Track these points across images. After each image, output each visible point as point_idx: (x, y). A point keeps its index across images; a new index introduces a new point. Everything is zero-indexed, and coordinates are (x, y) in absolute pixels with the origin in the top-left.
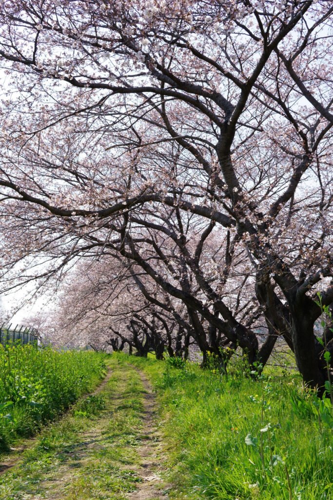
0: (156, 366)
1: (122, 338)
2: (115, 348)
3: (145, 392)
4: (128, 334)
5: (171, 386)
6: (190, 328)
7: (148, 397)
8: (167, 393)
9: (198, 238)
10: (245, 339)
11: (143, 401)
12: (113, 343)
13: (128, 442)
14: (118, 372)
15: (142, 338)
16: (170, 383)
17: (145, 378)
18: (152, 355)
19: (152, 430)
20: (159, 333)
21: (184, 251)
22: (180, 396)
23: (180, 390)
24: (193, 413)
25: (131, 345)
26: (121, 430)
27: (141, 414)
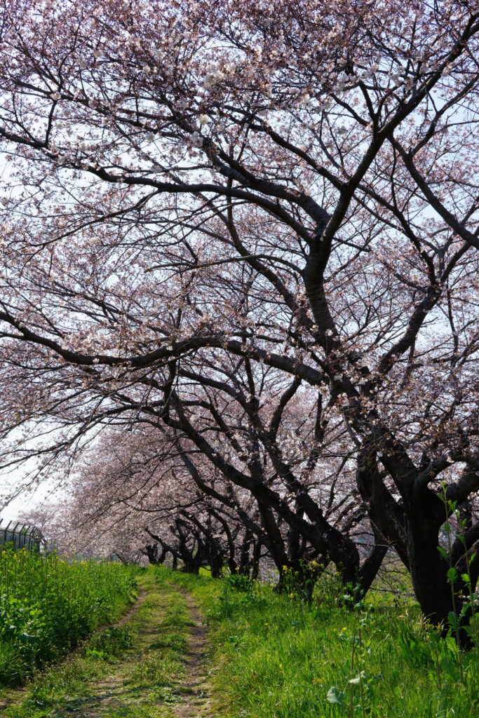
0: (211, 588)
1: (164, 545)
2: (152, 560)
3: (192, 625)
4: (171, 539)
5: (229, 616)
6: (263, 532)
7: (196, 632)
8: (223, 627)
9: (276, 403)
10: (341, 550)
11: (188, 638)
12: (150, 552)
13: (161, 698)
14: (154, 595)
15: (192, 546)
16: (228, 612)
17: (193, 604)
18: (205, 572)
19: (197, 680)
20: (217, 539)
21: (255, 420)
22: (242, 632)
23: (242, 623)
24: (257, 655)
25: (176, 556)
26: (153, 678)
27: (184, 657)
